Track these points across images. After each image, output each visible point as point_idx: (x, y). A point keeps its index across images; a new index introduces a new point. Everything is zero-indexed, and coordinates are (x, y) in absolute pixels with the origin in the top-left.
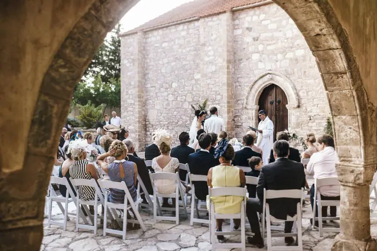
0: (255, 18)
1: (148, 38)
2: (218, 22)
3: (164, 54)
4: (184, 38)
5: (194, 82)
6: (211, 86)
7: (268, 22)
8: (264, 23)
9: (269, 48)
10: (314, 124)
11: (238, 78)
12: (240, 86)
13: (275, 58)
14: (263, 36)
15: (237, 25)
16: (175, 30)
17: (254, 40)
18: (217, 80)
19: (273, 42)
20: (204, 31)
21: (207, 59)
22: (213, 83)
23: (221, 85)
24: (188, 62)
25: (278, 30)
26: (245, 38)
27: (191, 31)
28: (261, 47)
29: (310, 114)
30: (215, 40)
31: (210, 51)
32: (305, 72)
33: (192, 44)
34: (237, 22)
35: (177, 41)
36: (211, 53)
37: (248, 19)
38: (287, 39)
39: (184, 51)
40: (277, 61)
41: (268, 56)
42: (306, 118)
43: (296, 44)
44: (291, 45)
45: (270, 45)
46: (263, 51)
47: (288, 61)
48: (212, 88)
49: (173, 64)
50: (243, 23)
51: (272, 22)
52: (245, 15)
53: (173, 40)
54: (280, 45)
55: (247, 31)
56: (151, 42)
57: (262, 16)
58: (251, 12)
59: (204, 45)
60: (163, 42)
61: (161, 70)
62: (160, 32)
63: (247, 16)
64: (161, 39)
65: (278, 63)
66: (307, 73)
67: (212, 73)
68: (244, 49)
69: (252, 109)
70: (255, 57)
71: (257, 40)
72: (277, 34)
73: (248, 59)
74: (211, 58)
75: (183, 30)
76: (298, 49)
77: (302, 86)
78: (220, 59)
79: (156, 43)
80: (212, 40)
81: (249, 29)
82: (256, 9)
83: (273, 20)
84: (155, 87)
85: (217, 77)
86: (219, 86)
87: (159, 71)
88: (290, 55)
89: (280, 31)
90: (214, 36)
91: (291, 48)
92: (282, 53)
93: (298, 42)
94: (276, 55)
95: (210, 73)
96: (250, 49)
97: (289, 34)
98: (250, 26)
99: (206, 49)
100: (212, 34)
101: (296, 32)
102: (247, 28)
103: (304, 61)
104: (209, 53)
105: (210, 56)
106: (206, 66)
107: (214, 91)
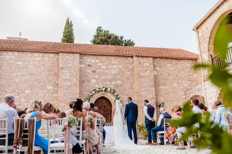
0: (93, 61)
1: (2, 55)
2: (73, 57)
3: (18, 69)
4: (39, 61)
5: (46, 91)
6: (66, 94)
7: (101, 64)
8: (98, 64)
9: (102, 77)
11: (82, 91)
12: (83, 96)
13: (106, 83)
15: (82, 62)
16: (31, 55)
17: (93, 72)
18: (72, 91)
19: (104, 75)
20: (63, 61)
21: (64, 77)
22: (69, 92)
23: (75, 94)
24: (42, 78)
25: (107, 69)
26: (87, 70)
27: (45, 58)
28: (97, 76)
30: (71, 67)
31: (67, 73)
32: (122, 92)
33: (46, 67)
34: (82, 60)
35: (32, 63)
36: (68, 74)
37: (89, 60)
38: (113, 74)
39: (38, 70)
40: (107, 85)
41: (101, 82)
44: (114, 78)
45: (102, 76)
46: (98, 79)
47: (113, 85)
48: (67, 96)
49: (28, 77)
50: (86, 62)
51: (103, 65)
52: (87, 58)
53: (28, 61)
54: (108, 77)
55: (88, 67)
56: (5, 58)
57: (98, 61)
58: (91, 57)
59: (62, 69)
60: (18, 61)
61: (14, 80)
62: (16, 53)
63: (88, 59)
64: (16, 58)
66: (123, 93)
67: (68, 86)
68: (86, 76)
70: (93, 81)
71: (95, 72)
72: (106, 71)
73: (89, 81)
74: (68, 77)
75: (38, 56)
76: (118, 81)
78: (74, 79)
79: (10, 60)
80: (68, 67)
81: (90, 66)
82: (94, 56)
83: (104, 64)
84: (6, 91)
85: (72, 89)
86: (73, 94)
87: (12, 81)
88: (114, 83)
89: (108, 70)
90: (70, 65)
91: (114, 79)
92: (109, 81)
93: (118, 77)
94: (106, 82)
95: (66, 86)
96: (90, 76)
97: (113, 72)
98: (90, 64)
99: (63, 71)
100: (69, 64)
101: (117, 72)
102: (88, 65)
103: (121, 86)
104: (66, 74)
105: (67, 76)
106: (63, 81)
107: (69, 98)
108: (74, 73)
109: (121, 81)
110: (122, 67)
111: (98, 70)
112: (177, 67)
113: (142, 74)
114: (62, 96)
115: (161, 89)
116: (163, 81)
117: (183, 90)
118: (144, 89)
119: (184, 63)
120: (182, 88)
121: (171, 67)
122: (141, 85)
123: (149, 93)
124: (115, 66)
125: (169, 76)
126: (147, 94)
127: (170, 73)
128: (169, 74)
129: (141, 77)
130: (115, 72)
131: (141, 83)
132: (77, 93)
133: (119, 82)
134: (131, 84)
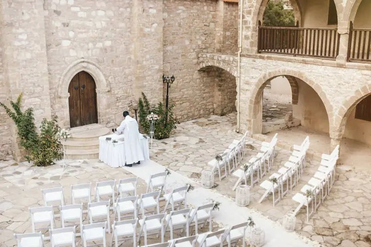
0: (63, 2)
6: (24, 77)
7: (77, 9)
8: (73, 9)
9: (80, 35)
10: (121, 103)
13: (86, 46)
14: (73, 23)
17: (64, 26)
18: (35, 70)
19: (84, 31)
20: (10, 7)
21: (17, 44)
22: (29, 73)
23: (40, 75)
25: (87, 18)
26: (53, 22)
28: (71, 34)
29: (117, 96)
30: (28, 21)
31: (21, 34)
32: (113, 61)
36: (24, 37)
38: (97, 29)
40: (89, 50)
41: (80, 44)
42: (114, 99)
43: (105, 35)
44: (100, 36)
45: (81, 33)
46: (74, 38)
47: (98, 51)
48: (27, 80)
50: (50, 5)
51: (81, 10)
54: (91, 34)
55: (56, 15)
57: (71, 2)
65: (90, 52)
67: (26, 61)
68: (53, 33)
69: (65, 98)
70: (66, 43)
71: (67, 26)
72: (88, 24)
73: (58, 45)
74: (24, 43)
76: (105, 40)
77: (110, 73)
78: (36, 46)
80: (23, 21)
81: (58, 13)
83: (83, 8)
85: (35, 65)
86: (38, 76)
88: (100, 45)
89: (90, 21)
90: (26, 17)
91: (101, 39)
92: (93, 42)
93: (107, 33)
94: (88, 44)
95: (23, 61)
96: (60, 34)
97: (98, 25)
98: (59, 10)
99: (14, 30)
100: (23, 13)
101: (104, 24)
102: (55, 11)
103: (112, 51)
104: (20, 37)
105: (22, 40)
106: (16, 52)
107: (31, 83)
108: (36, 34)
109: (111, 40)
110: (113, 15)
111: (72, 21)
112: (192, 11)
113: (147, 30)
114: (17, 81)
115: (167, 51)
116: (171, 37)
117: (196, 50)
118: (148, 57)
119: (201, 4)
120: (194, 48)
121: (184, 11)
122: (145, 49)
123: (155, 61)
124: (101, 13)
125: (179, 28)
126: (152, 64)
127: (181, 23)
128: (180, 25)
129: (144, 35)
130: (101, 24)
131: (144, 45)
132: (44, 74)
133: (108, 43)
134: (126, 46)
